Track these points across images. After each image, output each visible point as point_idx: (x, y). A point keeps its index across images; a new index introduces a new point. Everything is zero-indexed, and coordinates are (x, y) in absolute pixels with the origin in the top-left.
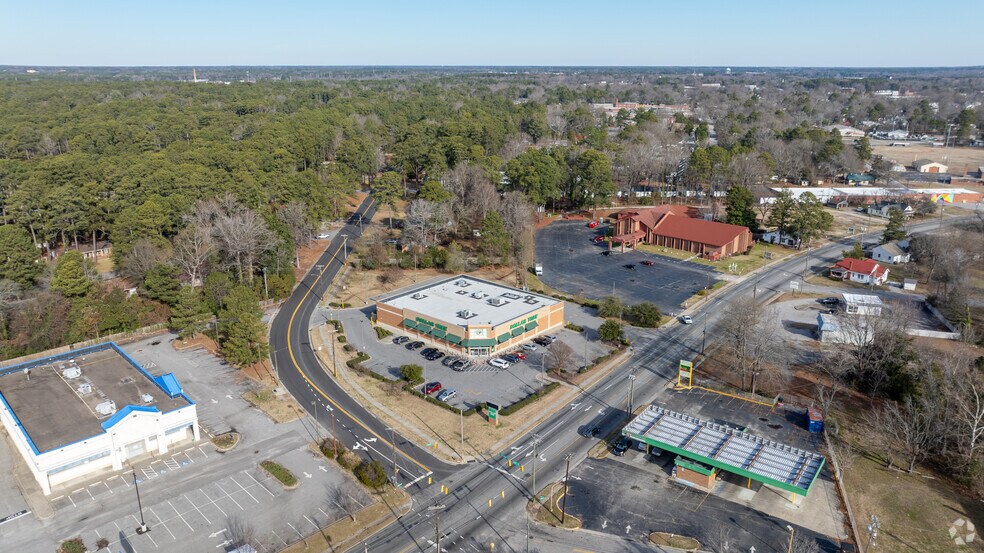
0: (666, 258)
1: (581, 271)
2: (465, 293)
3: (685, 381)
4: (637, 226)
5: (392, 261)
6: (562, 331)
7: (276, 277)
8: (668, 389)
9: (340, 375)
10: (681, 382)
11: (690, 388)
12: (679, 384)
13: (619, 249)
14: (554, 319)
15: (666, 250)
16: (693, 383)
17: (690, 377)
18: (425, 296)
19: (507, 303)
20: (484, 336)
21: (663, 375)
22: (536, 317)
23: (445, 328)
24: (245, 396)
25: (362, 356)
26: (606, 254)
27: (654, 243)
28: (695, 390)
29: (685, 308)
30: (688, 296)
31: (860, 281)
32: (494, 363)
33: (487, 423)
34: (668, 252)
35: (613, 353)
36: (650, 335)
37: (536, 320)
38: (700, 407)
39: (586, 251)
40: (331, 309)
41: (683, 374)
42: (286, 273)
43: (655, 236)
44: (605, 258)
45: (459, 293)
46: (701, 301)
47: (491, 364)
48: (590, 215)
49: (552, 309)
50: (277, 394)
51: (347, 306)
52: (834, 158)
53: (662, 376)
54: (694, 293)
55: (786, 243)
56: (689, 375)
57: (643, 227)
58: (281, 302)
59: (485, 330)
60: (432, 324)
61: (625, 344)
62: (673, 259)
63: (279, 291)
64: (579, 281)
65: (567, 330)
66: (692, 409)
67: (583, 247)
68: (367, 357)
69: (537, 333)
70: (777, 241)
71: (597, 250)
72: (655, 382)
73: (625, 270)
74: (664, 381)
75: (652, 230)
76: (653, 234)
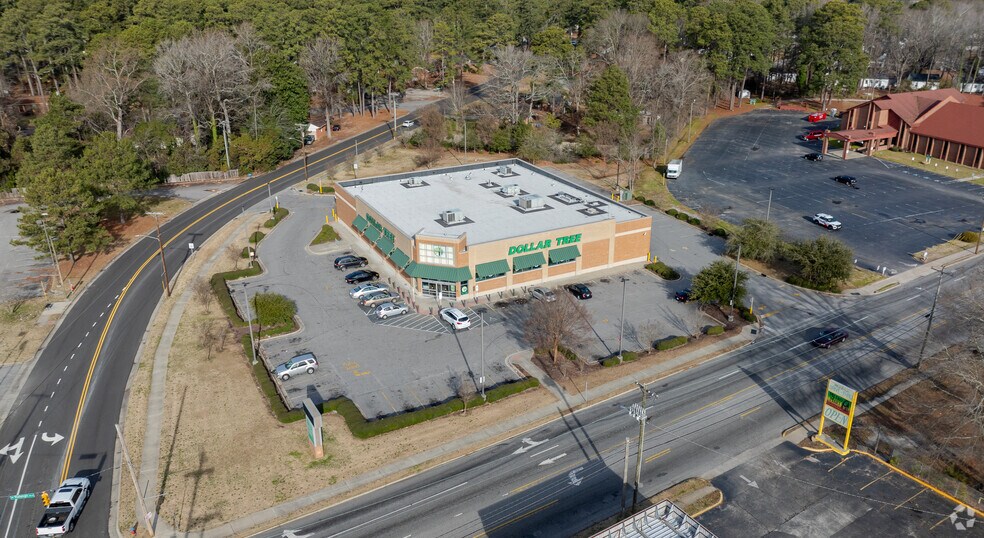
0: (922, 173)
1: (750, 179)
2: (494, 186)
3: (836, 431)
4: (883, 118)
6: (636, 273)
8: (788, 445)
9: (179, 295)
10: (825, 430)
11: (845, 451)
12: (820, 438)
13: (838, 153)
14: (624, 248)
15: (928, 161)
16: (857, 440)
17: (848, 425)
18: (424, 184)
19: (547, 207)
20: (448, 260)
21: (790, 404)
22: (577, 237)
23: (393, 237)
26: (812, 157)
27: (911, 149)
28: (857, 461)
29: (921, 262)
30: (937, 240)
32: (445, 316)
34: (930, 164)
35: (705, 331)
36: (812, 307)
37: (580, 245)
38: (846, 518)
39: (781, 152)
41: (830, 414)
43: (914, 136)
44: (808, 164)
45: (484, 185)
46: (964, 253)
47: (441, 316)
48: (817, 105)
49: (620, 227)
50: (46, 312)
53: (787, 407)
54: (952, 236)
56: (846, 421)
57: (895, 119)
58: (249, 175)
60: (380, 228)
61: (745, 316)
62: (934, 176)
63: (247, 159)
64: (736, 193)
65: (648, 272)
66: (821, 519)
67: (779, 145)
68: (257, 273)
69: (576, 273)
71: (800, 151)
72: (764, 419)
73: (834, 184)
74: (787, 420)
75: (909, 126)
76: (911, 134)
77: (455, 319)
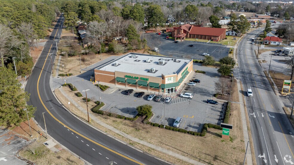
2: (139, 61)
4: (182, 31)
5: (83, 51)
6: (196, 74)
7: (21, 63)
8: (280, 96)
9: (92, 120)
11: (289, 94)
14: (191, 69)
18: (120, 64)
19: (165, 63)
20: (172, 81)
23: (147, 80)
24: (20, 155)
25: (98, 104)
26: (176, 42)
28: (292, 95)
30: (227, 54)
31: (274, 44)
33: (222, 139)
34: (198, 40)
37: (187, 70)
40: (61, 77)
41: (285, 87)
42: (27, 60)
44: (177, 44)
45: (136, 61)
46: (234, 56)
47: (182, 97)
49: (191, 63)
50: (49, 147)
51: (70, 75)
52: (220, 11)
55: (234, 35)
56: (289, 87)
58: (26, 77)
59: (172, 78)
60: (137, 78)
63: (25, 71)
68: (103, 104)
70: (231, 34)
74: (272, 92)
75: (189, 33)
76: (190, 34)
77: (190, 95)
